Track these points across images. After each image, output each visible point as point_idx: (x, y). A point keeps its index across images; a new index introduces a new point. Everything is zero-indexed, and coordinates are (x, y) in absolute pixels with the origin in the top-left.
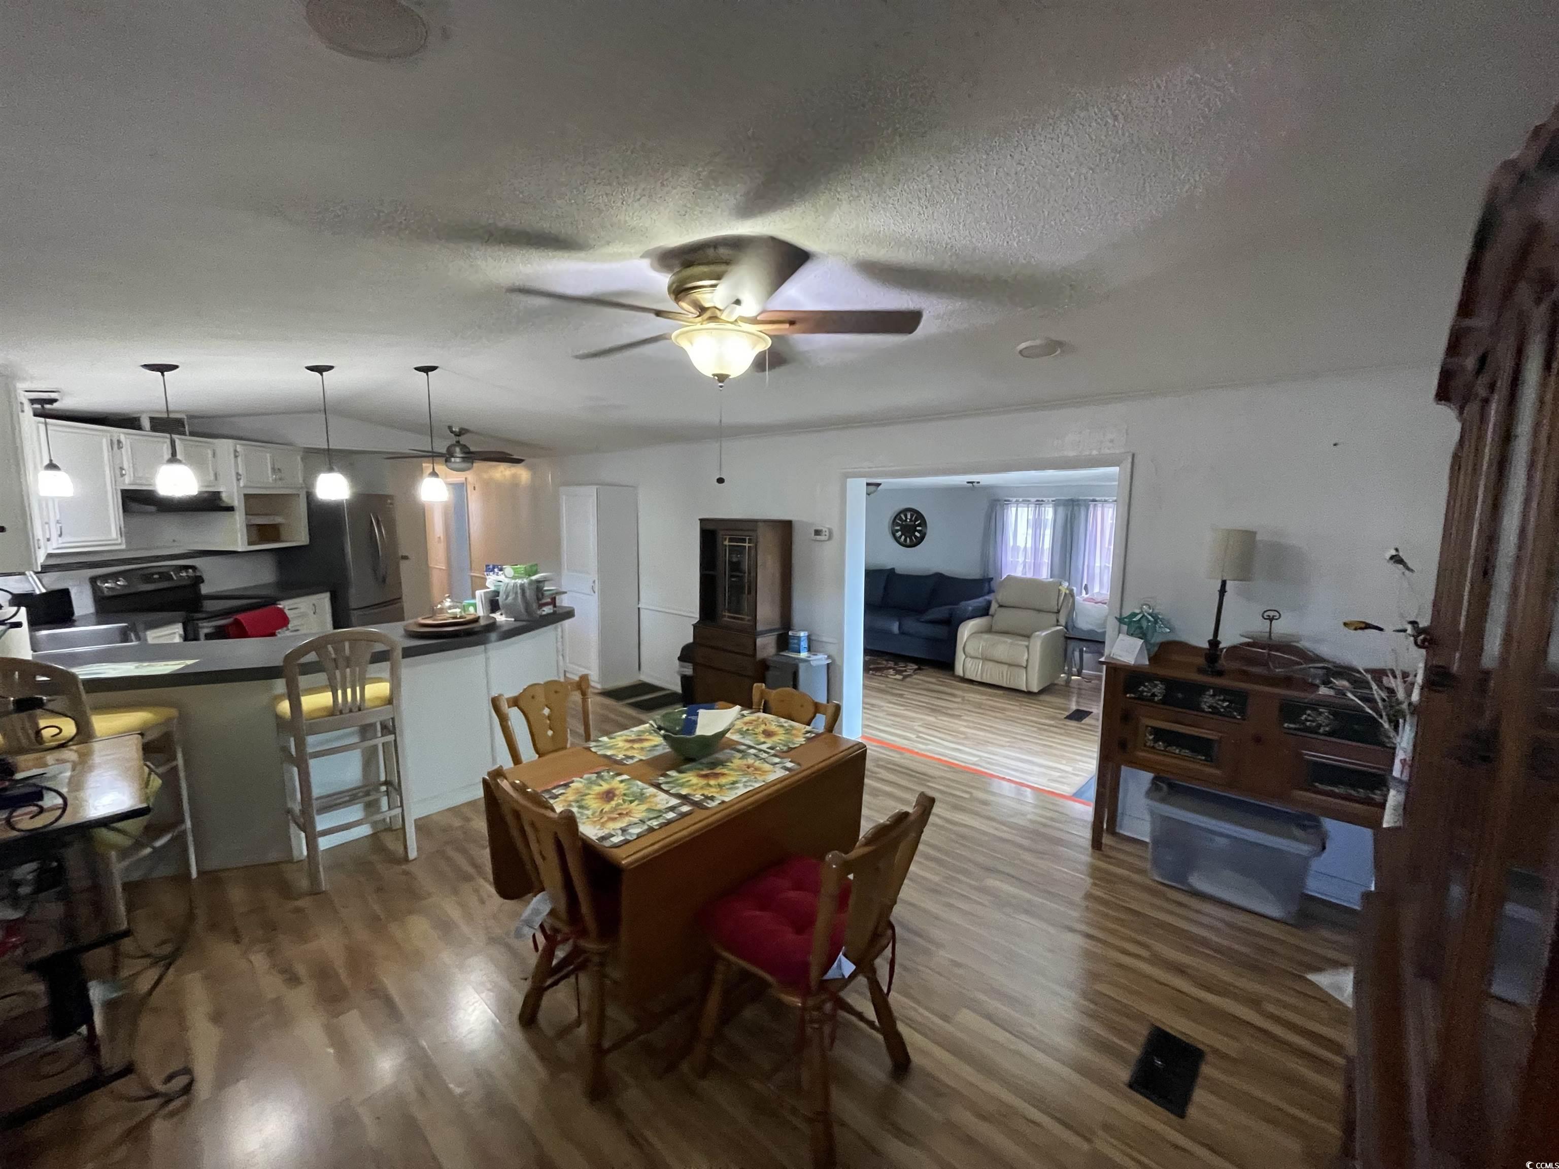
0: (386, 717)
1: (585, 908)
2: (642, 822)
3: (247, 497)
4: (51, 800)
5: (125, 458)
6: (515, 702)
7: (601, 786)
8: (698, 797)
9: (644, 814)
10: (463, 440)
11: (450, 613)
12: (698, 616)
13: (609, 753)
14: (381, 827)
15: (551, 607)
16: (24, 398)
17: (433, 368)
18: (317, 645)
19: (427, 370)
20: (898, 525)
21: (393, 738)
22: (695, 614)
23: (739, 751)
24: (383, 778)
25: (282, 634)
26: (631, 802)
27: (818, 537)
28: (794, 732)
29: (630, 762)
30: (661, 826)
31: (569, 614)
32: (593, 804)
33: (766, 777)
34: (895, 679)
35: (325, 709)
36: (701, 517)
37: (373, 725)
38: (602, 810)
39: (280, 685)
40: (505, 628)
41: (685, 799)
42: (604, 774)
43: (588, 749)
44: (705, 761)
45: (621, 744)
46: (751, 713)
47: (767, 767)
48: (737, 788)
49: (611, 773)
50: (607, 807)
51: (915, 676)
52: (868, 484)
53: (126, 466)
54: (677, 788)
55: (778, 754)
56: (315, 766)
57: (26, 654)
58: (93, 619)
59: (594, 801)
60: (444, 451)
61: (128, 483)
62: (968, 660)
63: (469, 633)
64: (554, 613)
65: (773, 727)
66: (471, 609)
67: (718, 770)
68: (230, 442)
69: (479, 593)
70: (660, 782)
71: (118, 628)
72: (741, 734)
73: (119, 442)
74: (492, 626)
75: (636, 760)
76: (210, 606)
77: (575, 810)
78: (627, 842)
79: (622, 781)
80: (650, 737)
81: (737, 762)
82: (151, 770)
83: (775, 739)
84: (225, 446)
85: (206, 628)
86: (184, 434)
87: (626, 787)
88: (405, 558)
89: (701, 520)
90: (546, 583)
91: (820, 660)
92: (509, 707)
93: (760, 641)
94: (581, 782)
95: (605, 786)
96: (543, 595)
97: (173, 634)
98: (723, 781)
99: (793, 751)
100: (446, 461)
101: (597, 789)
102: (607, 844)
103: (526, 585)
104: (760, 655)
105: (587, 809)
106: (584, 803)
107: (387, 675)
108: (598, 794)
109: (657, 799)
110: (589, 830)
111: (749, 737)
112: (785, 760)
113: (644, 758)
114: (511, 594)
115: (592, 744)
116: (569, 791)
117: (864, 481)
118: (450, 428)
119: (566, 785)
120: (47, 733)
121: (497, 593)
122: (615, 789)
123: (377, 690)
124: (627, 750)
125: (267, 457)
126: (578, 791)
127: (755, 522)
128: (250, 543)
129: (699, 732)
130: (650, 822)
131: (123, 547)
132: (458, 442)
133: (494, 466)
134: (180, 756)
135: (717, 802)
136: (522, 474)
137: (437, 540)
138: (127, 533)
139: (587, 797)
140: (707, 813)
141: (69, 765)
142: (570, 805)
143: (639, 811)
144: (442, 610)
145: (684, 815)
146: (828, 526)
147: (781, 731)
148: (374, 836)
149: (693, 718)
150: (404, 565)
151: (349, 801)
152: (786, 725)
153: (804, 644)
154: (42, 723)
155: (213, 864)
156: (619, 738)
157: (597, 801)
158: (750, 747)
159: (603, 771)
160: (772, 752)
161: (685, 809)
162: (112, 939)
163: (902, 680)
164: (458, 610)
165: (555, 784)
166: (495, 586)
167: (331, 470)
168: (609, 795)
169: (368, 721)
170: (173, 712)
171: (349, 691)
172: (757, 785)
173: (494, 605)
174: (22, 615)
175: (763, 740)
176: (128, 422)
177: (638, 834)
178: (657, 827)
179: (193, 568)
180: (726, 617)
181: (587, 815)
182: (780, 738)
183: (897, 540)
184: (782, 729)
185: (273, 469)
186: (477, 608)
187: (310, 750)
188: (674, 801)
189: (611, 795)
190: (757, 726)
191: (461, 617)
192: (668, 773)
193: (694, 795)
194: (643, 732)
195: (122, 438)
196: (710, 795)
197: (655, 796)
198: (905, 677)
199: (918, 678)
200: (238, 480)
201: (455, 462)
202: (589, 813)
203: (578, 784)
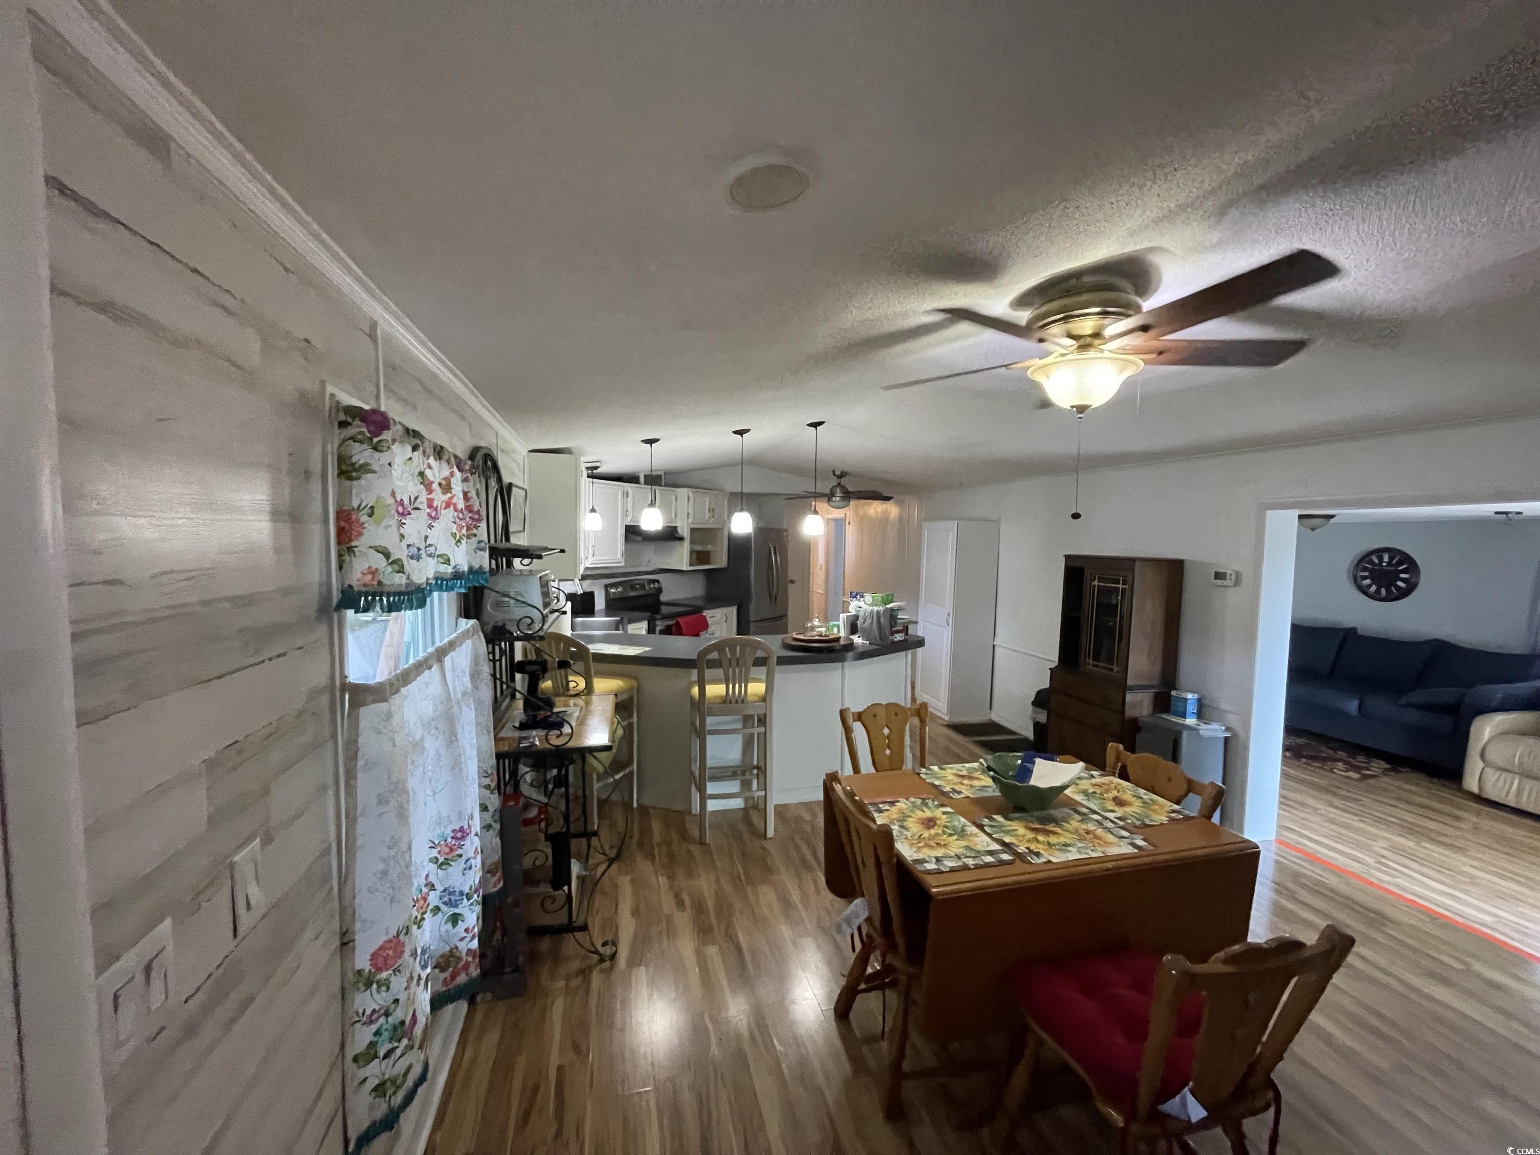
0: (762, 712)
1: (896, 925)
2: (959, 857)
3: (693, 531)
4: (567, 730)
5: (629, 506)
6: (859, 717)
7: (924, 811)
8: (1022, 849)
9: (961, 850)
10: (843, 481)
11: (817, 632)
12: (1057, 660)
13: (937, 782)
14: (751, 803)
15: (902, 634)
16: (583, 467)
17: (821, 423)
18: (720, 646)
19: (815, 425)
20: (1364, 569)
21: (764, 731)
22: (1053, 656)
23: (1079, 813)
24: (755, 763)
25: (703, 635)
26: (951, 835)
27: (1219, 582)
28: (1155, 807)
29: (957, 796)
30: (977, 867)
31: (920, 643)
32: (914, 827)
33: (1108, 849)
34: (1348, 777)
35: (721, 697)
36: (1066, 554)
37: (752, 716)
38: (922, 835)
39: (694, 674)
40: (861, 650)
41: (1007, 847)
42: (930, 802)
43: (919, 774)
44: (1035, 814)
45: (951, 777)
46: (1102, 775)
47: (1110, 838)
48: (1069, 851)
49: (936, 803)
50: (926, 834)
51: (1385, 779)
52: (1301, 517)
53: (629, 509)
54: (1002, 834)
55: (1127, 827)
56: (710, 740)
57: (568, 632)
58: (604, 614)
59: (914, 825)
60: (828, 492)
61: (629, 521)
62: (1489, 772)
63: (830, 650)
64: (906, 640)
65: (1128, 796)
66: (835, 630)
67: (1050, 827)
68: (685, 490)
69: (843, 616)
70: (984, 823)
71: (613, 620)
72: (1086, 795)
73: (627, 493)
74: (850, 646)
75: (962, 795)
76: (665, 610)
77: (895, 828)
78: (939, 872)
79: (944, 813)
80: (982, 777)
81: (1075, 823)
82: (618, 722)
83: (1129, 809)
84: (683, 492)
85: (660, 625)
86: (661, 486)
87: (949, 820)
88: (792, 582)
89: (1068, 558)
90: (900, 612)
91: (1214, 731)
92: (854, 721)
93: (1129, 697)
94: (906, 804)
95: (928, 813)
96: (896, 622)
97: (640, 628)
98: (1053, 839)
99: (1149, 829)
100: (829, 500)
101: (920, 814)
102: (920, 867)
103: (882, 612)
104: (1130, 713)
105: (907, 829)
106: (906, 823)
107: (764, 677)
108: (920, 819)
109: (977, 839)
110: (906, 850)
111: (1096, 801)
112: (1135, 836)
113: (971, 796)
114: (868, 619)
115: (924, 770)
116: (894, 809)
117: (1296, 513)
118: (834, 472)
119: (892, 803)
120: (572, 685)
121: (856, 617)
122: (938, 819)
123: (757, 688)
124: (954, 784)
125: (707, 500)
126: (901, 811)
127: (1132, 561)
128: (691, 565)
129: (1032, 782)
130: (967, 859)
131: (623, 565)
132: (839, 484)
133: (869, 504)
134: (635, 716)
135: (1043, 860)
136: (892, 509)
137: (819, 567)
138: (626, 554)
139: (909, 819)
140: (1029, 868)
141: (579, 708)
142: (892, 822)
143: (956, 846)
144: (813, 628)
145: (1002, 863)
146: (1233, 568)
147: (1138, 803)
148: (746, 810)
149: (1029, 765)
150: (791, 587)
151: (729, 776)
152: (1145, 797)
153: (1191, 708)
154: (571, 678)
155: (646, 801)
156: (950, 771)
157: (918, 825)
158: (1095, 812)
159: (929, 798)
160: (1121, 823)
161: (1005, 857)
162: (588, 835)
163: (1359, 780)
164: (823, 629)
165: (884, 799)
166: (856, 611)
167: (742, 510)
168: (930, 823)
169: (750, 713)
170: (635, 683)
171: (737, 686)
172: (1094, 855)
173: (853, 628)
174: (569, 607)
175: (1111, 808)
176: (631, 479)
177: (951, 867)
178: (972, 867)
179: (658, 581)
180: (1089, 664)
181: (906, 835)
182: (1135, 809)
183: (1364, 591)
184: (1140, 800)
185: (709, 510)
186: (839, 629)
187: (708, 728)
188: (996, 847)
189: (932, 823)
190: (1107, 791)
191: (825, 636)
192: (994, 816)
193: (1018, 846)
194: (974, 770)
195: (629, 491)
196: (1035, 851)
197: (976, 835)
198: (1365, 777)
199: (1389, 782)
200: (688, 518)
201: (835, 501)
202: (909, 834)
203: (902, 804)
